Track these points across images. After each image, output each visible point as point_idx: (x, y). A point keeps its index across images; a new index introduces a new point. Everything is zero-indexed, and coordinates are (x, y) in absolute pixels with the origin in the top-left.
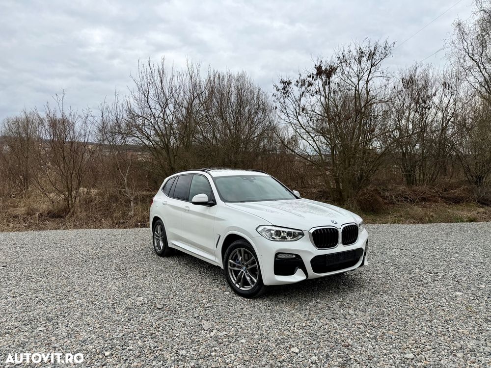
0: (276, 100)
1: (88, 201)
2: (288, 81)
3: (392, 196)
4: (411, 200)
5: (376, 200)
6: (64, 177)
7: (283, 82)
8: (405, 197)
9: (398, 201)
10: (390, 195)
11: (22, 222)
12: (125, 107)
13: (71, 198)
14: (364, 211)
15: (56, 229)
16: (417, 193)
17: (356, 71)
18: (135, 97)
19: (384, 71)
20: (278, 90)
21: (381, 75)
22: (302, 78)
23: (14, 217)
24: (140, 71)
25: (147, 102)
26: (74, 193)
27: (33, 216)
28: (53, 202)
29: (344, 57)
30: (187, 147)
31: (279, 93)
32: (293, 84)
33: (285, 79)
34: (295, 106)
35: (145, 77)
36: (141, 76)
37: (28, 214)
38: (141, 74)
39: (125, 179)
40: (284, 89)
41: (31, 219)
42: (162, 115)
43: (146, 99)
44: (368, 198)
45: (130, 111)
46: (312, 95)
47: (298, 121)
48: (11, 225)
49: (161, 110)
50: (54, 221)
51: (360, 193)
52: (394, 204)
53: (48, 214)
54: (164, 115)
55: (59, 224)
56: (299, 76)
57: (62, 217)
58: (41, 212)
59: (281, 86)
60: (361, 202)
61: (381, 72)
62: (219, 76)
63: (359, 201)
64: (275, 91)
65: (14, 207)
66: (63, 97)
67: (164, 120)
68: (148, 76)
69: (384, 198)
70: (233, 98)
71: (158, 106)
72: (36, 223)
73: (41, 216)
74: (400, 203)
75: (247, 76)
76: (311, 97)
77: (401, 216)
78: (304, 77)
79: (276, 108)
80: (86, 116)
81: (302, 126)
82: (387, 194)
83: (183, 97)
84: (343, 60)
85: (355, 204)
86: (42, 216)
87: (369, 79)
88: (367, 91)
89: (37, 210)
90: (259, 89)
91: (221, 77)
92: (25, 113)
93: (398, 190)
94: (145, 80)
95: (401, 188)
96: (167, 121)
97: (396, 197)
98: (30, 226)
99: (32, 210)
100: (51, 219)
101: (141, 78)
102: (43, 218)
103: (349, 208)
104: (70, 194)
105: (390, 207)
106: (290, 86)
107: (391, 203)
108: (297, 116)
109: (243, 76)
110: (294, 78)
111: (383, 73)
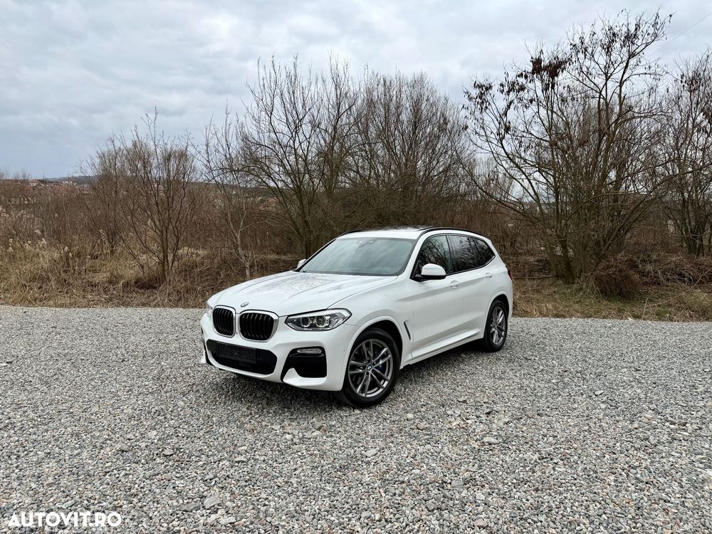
1: (188, 270)
2: (486, 84)
3: (657, 272)
4: (690, 279)
5: (627, 277)
6: (157, 231)
7: (477, 86)
8: (680, 274)
9: (668, 280)
10: (654, 270)
11: (102, 293)
13: (168, 261)
14: (606, 295)
15: (143, 305)
16: (701, 267)
17: (602, 67)
18: (253, 117)
19: (652, 65)
20: (470, 99)
21: (647, 70)
22: (510, 79)
23: (92, 286)
25: (271, 123)
26: (170, 255)
27: (116, 286)
28: (143, 267)
29: (582, 43)
30: (329, 191)
31: (472, 104)
32: (494, 89)
33: (481, 81)
34: (497, 125)
35: (267, 85)
36: (261, 84)
37: (110, 282)
39: (238, 237)
40: (481, 98)
41: (114, 289)
42: (291, 142)
43: (269, 118)
44: (614, 274)
45: (245, 138)
46: (526, 107)
47: (503, 147)
48: (88, 296)
49: (291, 136)
50: (143, 294)
51: (602, 264)
52: (659, 284)
53: (136, 283)
54: (294, 142)
55: (149, 297)
56: (505, 76)
57: (155, 288)
58: (126, 280)
59: (475, 92)
60: (602, 280)
61: (647, 67)
62: (385, 81)
63: (599, 280)
64: (467, 102)
65: (95, 271)
66: (156, 117)
67: (295, 150)
68: (272, 84)
69: (643, 274)
71: (286, 130)
72: (120, 296)
73: (126, 285)
74: (670, 284)
75: (428, 79)
76: (525, 109)
77: (670, 305)
78: (512, 78)
79: (467, 128)
80: (186, 145)
81: (509, 157)
82: (649, 268)
84: (581, 48)
85: (592, 283)
86: (128, 285)
87: (624, 78)
88: (620, 98)
89: (122, 277)
90: (447, 100)
91: (388, 83)
92: (113, 142)
93: (669, 261)
94: (267, 90)
95: (674, 259)
96: (300, 152)
97: (664, 273)
98: (111, 299)
99: (116, 277)
100: (139, 290)
101: (262, 88)
102: (129, 289)
103: (581, 289)
104: (166, 257)
105: (653, 290)
106: (491, 92)
107: (654, 283)
108: (501, 141)
109: (421, 80)
110: (495, 79)
111: (650, 67)
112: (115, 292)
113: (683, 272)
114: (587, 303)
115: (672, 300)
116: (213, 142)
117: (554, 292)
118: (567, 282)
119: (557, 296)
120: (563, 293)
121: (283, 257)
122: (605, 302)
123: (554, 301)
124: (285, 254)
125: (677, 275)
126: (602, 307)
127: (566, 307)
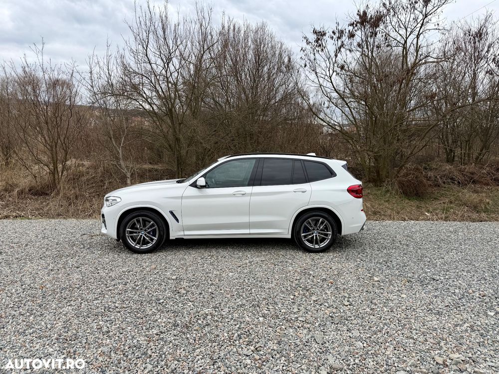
0: (304, 57)
1: (75, 179)
2: (321, 31)
3: (436, 177)
4: (459, 182)
5: (421, 182)
6: (48, 146)
7: (315, 32)
8: (452, 179)
9: (444, 183)
10: (434, 176)
13: (58, 172)
14: (407, 196)
16: (464, 173)
17: (403, 23)
18: (131, 49)
19: (441, 22)
20: (308, 43)
21: (437, 27)
22: (340, 28)
24: (138, 16)
25: (147, 55)
26: (60, 166)
27: (12, 193)
28: (35, 177)
30: (195, 113)
31: (308, 47)
32: (327, 35)
33: (318, 29)
34: (328, 64)
35: (143, 23)
36: (138, 21)
37: (6, 190)
38: (138, 19)
39: (120, 151)
40: (317, 42)
41: (10, 196)
42: (164, 72)
43: (145, 51)
44: (412, 180)
45: (125, 67)
46: (350, 51)
47: (332, 82)
49: (163, 66)
50: (37, 200)
51: (402, 173)
52: (439, 186)
53: (30, 190)
54: (166, 72)
55: (42, 203)
56: (336, 25)
57: (47, 194)
58: (21, 188)
59: (312, 37)
60: (403, 184)
61: (436, 24)
62: (234, 27)
63: (401, 184)
64: (304, 45)
66: (43, 47)
67: (167, 78)
68: (147, 22)
69: (429, 179)
70: (251, 56)
71: (159, 62)
72: (15, 202)
73: (21, 193)
74: (446, 186)
75: (268, 27)
76: (348, 52)
77: (451, 203)
78: (342, 26)
79: (305, 66)
80: (71, 72)
81: (335, 90)
82: (430, 174)
83: (191, 49)
84: (392, 9)
85: (396, 187)
86: (22, 192)
87: (421, 32)
88: (417, 47)
89: (17, 185)
90: (282, 44)
91: (237, 29)
92: (4, 68)
93: (443, 169)
94: (143, 26)
95: (447, 168)
96: (170, 79)
97: (441, 178)
98: (7, 205)
99: (11, 186)
100: (33, 197)
101: (139, 25)
102: (23, 196)
103: (388, 191)
104: (56, 167)
105: (435, 190)
106: (324, 37)
107: (436, 185)
108: (331, 77)
109: (263, 27)
110: (329, 27)
111: (438, 25)
112: (11, 199)
113: (454, 177)
114: (394, 202)
115: (453, 198)
116: (96, 70)
117: (369, 193)
118: (376, 186)
119: (371, 197)
120: (375, 194)
121: (156, 167)
122: (407, 201)
123: (370, 201)
124: (156, 164)
125: (450, 179)
126: (405, 205)
127: (380, 205)
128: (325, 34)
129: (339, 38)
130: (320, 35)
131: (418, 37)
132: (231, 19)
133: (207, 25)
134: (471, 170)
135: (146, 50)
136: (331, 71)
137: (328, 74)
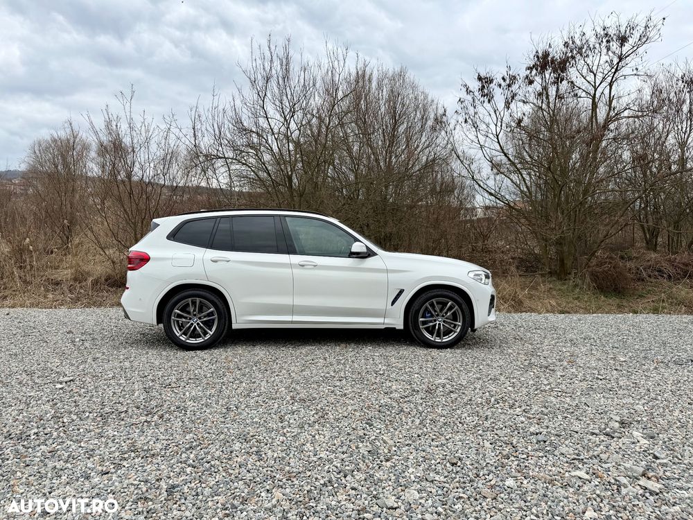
0: (460, 111)
2: (486, 76)
3: (638, 269)
4: (669, 276)
5: (622, 273)
6: (131, 223)
7: (480, 79)
8: (660, 271)
9: (650, 276)
10: (635, 267)
11: (68, 291)
12: (230, 113)
14: (602, 291)
16: (676, 264)
19: (640, 67)
20: (468, 91)
21: (635, 72)
22: (512, 73)
23: (54, 284)
24: (253, 58)
25: (263, 107)
27: (84, 284)
28: (113, 262)
29: (573, 42)
31: (469, 97)
32: (495, 82)
33: (483, 75)
34: (495, 120)
36: (254, 65)
37: (75, 280)
38: (254, 62)
40: (482, 90)
41: (81, 287)
43: (261, 102)
44: (609, 270)
45: (238, 121)
46: (524, 102)
47: (499, 142)
48: (50, 296)
50: (116, 292)
51: (594, 261)
52: (643, 280)
53: (106, 280)
54: (286, 129)
56: (506, 69)
58: (95, 277)
59: (475, 85)
60: (597, 276)
61: (634, 69)
62: (364, 74)
63: (595, 277)
64: (463, 95)
65: (54, 268)
66: (132, 96)
72: (88, 295)
73: (96, 282)
74: (653, 280)
75: (409, 73)
77: (663, 301)
81: (504, 153)
85: (588, 280)
86: (97, 283)
87: (614, 80)
88: (610, 97)
89: (88, 274)
90: (426, 96)
92: (71, 124)
93: (648, 258)
95: (653, 256)
97: (644, 269)
98: (78, 299)
99: (82, 275)
100: (110, 289)
101: (255, 69)
102: (98, 287)
103: (576, 286)
105: (639, 286)
106: (491, 85)
107: (639, 279)
108: (497, 136)
109: (401, 75)
110: (498, 73)
111: (637, 69)
112: (82, 291)
113: (662, 268)
114: (586, 299)
117: (551, 288)
118: (560, 279)
119: (554, 293)
120: (560, 290)
122: (603, 298)
123: (554, 298)
125: (658, 271)
126: (601, 303)
127: (568, 303)
128: (491, 81)
129: (509, 86)
130: (485, 81)
131: (611, 85)
132: (367, 63)
133: (341, 69)
134: (683, 261)
135: (263, 101)
136: (498, 129)
137: (495, 133)
